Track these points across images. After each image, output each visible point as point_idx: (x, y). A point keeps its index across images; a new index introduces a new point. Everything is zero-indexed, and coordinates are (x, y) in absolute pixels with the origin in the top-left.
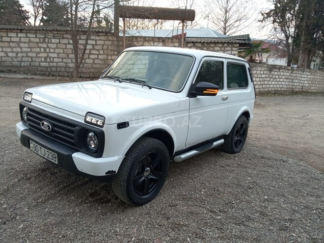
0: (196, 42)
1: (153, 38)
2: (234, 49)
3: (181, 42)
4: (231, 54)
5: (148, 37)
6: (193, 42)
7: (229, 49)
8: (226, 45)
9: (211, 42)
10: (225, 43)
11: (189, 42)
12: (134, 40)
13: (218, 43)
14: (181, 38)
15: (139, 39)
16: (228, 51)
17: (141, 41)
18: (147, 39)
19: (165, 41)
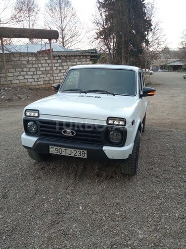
0: (62, 56)
1: (27, 53)
2: (87, 60)
3: (50, 56)
4: (86, 64)
5: (23, 53)
6: (59, 56)
7: (84, 60)
8: (82, 57)
9: (72, 56)
10: (81, 56)
11: (56, 56)
12: (12, 56)
13: (77, 56)
14: (49, 53)
15: (15, 55)
16: (84, 61)
17: (18, 57)
18: (22, 54)
19: (37, 55)
